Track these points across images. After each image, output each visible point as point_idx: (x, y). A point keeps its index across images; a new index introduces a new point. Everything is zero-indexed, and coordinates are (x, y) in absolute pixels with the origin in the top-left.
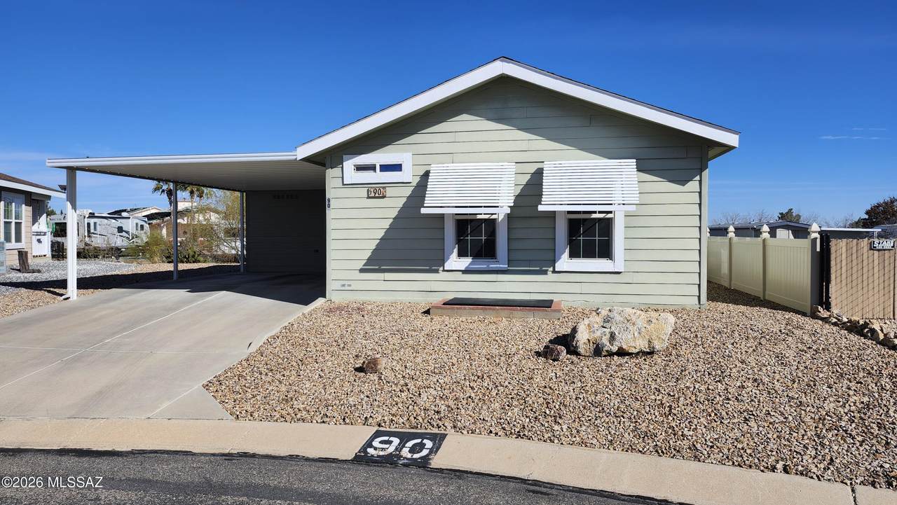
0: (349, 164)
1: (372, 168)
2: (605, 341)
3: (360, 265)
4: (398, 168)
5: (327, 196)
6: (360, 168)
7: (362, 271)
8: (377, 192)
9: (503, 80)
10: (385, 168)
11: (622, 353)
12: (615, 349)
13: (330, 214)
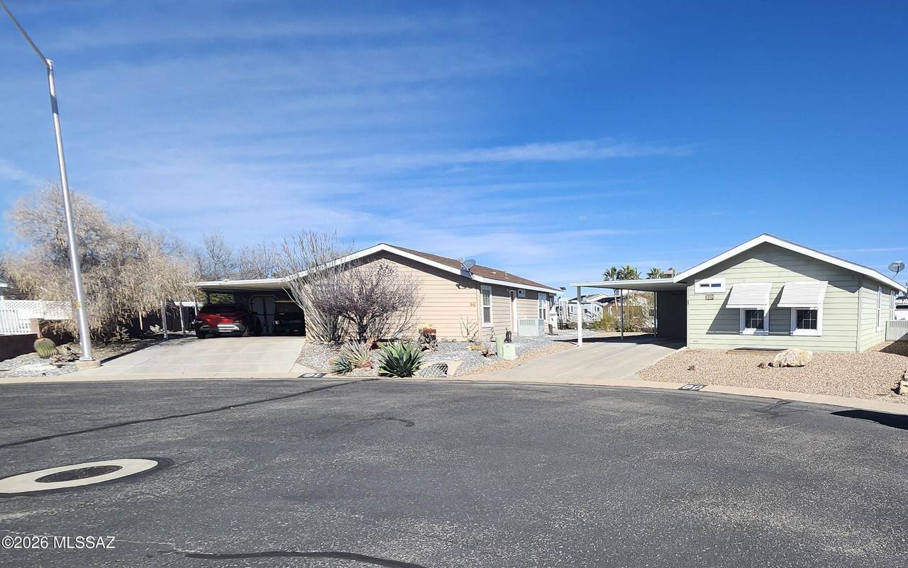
0: (697, 284)
1: (708, 285)
2: (783, 361)
3: (706, 331)
4: (719, 285)
5: (688, 299)
6: (702, 285)
7: (707, 333)
8: (710, 297)
9: (766, 243)
10: (713, 285)
11: (788, 366)
12: (786, 364)
13: (689, 308)
